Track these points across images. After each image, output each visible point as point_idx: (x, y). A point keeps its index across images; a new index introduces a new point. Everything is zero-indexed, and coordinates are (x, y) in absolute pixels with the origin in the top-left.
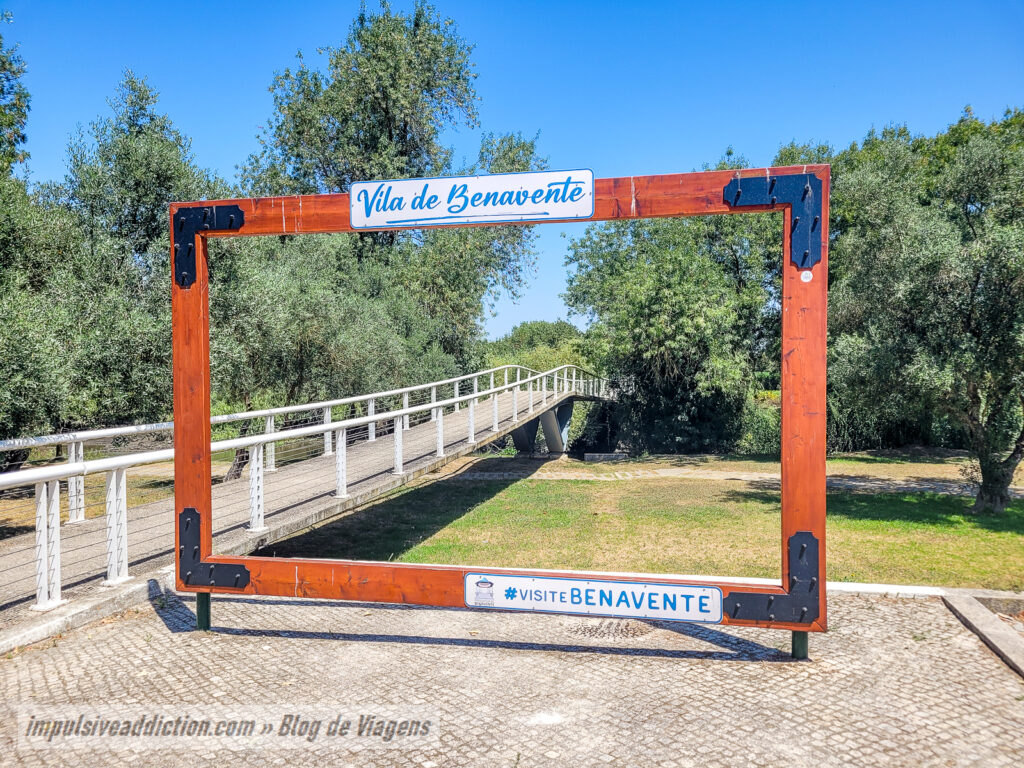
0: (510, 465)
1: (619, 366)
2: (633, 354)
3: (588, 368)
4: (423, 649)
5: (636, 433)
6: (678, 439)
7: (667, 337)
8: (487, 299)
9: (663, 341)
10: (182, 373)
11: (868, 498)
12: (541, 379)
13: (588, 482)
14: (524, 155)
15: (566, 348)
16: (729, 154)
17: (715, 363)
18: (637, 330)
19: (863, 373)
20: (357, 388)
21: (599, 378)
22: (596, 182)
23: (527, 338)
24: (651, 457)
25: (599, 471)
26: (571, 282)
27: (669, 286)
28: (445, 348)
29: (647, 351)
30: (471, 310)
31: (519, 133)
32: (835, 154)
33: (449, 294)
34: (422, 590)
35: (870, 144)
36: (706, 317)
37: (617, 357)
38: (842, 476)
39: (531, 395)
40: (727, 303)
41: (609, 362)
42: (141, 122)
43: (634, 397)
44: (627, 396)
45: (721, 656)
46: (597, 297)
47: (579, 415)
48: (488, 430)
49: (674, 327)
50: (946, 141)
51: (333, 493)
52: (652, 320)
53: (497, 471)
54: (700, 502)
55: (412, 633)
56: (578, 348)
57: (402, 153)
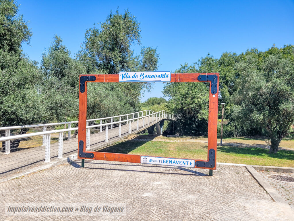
0: (147, 137)
1: (177, 111)
2: (181, 108)
3: (168, 111)
4: (131, 172)
5: (181, 130)
6: (193, 132)
7: (190, 104)
8: (142, 92)
9: (189, 105)
10: (81, 111)
11: (242, 149)
12: (156, 114)
13: (168, 142)
14: (153, 53)
15: (163, 105)
16: (209, 54)
17: (203, 111)
18: (182, 102)
19: (240, 116)
20: (107, 115)
21: (171, 114)
22: (171, 74)
23: (152, 102)
24: (185, 136)
25: (170, 139)
26: (165, 87)
27: (191, 90)
28: (130, 105)
29: (185, 107)
30: (137, 95)
31: (152, 47)
32: (238, 55)
33: (132, 90)
34: (131, 160)
35: (247, 53)
36: (201, 99)
37: (177, 109)
38: (236, 143)
39: (153, 118)
40: (207, 95)
41: (174, 110)
42: (58, 47)
43: (181, 120)
44: (179, 120)
45: (195, 175)
46: (172, 92)
47: (166, 124)
48: (142, 127)
49: (192, 101)
50: (268, 53)
51: (104, 141)
52: (186, 99)
53: (143, 138)
54: (197, 148)
55: (128, 169)
56: (166, 106)
57: (120, 52)
